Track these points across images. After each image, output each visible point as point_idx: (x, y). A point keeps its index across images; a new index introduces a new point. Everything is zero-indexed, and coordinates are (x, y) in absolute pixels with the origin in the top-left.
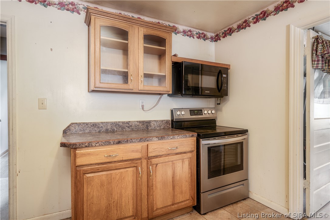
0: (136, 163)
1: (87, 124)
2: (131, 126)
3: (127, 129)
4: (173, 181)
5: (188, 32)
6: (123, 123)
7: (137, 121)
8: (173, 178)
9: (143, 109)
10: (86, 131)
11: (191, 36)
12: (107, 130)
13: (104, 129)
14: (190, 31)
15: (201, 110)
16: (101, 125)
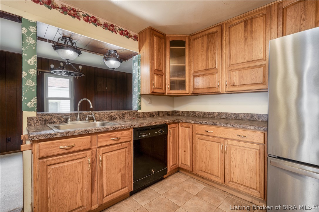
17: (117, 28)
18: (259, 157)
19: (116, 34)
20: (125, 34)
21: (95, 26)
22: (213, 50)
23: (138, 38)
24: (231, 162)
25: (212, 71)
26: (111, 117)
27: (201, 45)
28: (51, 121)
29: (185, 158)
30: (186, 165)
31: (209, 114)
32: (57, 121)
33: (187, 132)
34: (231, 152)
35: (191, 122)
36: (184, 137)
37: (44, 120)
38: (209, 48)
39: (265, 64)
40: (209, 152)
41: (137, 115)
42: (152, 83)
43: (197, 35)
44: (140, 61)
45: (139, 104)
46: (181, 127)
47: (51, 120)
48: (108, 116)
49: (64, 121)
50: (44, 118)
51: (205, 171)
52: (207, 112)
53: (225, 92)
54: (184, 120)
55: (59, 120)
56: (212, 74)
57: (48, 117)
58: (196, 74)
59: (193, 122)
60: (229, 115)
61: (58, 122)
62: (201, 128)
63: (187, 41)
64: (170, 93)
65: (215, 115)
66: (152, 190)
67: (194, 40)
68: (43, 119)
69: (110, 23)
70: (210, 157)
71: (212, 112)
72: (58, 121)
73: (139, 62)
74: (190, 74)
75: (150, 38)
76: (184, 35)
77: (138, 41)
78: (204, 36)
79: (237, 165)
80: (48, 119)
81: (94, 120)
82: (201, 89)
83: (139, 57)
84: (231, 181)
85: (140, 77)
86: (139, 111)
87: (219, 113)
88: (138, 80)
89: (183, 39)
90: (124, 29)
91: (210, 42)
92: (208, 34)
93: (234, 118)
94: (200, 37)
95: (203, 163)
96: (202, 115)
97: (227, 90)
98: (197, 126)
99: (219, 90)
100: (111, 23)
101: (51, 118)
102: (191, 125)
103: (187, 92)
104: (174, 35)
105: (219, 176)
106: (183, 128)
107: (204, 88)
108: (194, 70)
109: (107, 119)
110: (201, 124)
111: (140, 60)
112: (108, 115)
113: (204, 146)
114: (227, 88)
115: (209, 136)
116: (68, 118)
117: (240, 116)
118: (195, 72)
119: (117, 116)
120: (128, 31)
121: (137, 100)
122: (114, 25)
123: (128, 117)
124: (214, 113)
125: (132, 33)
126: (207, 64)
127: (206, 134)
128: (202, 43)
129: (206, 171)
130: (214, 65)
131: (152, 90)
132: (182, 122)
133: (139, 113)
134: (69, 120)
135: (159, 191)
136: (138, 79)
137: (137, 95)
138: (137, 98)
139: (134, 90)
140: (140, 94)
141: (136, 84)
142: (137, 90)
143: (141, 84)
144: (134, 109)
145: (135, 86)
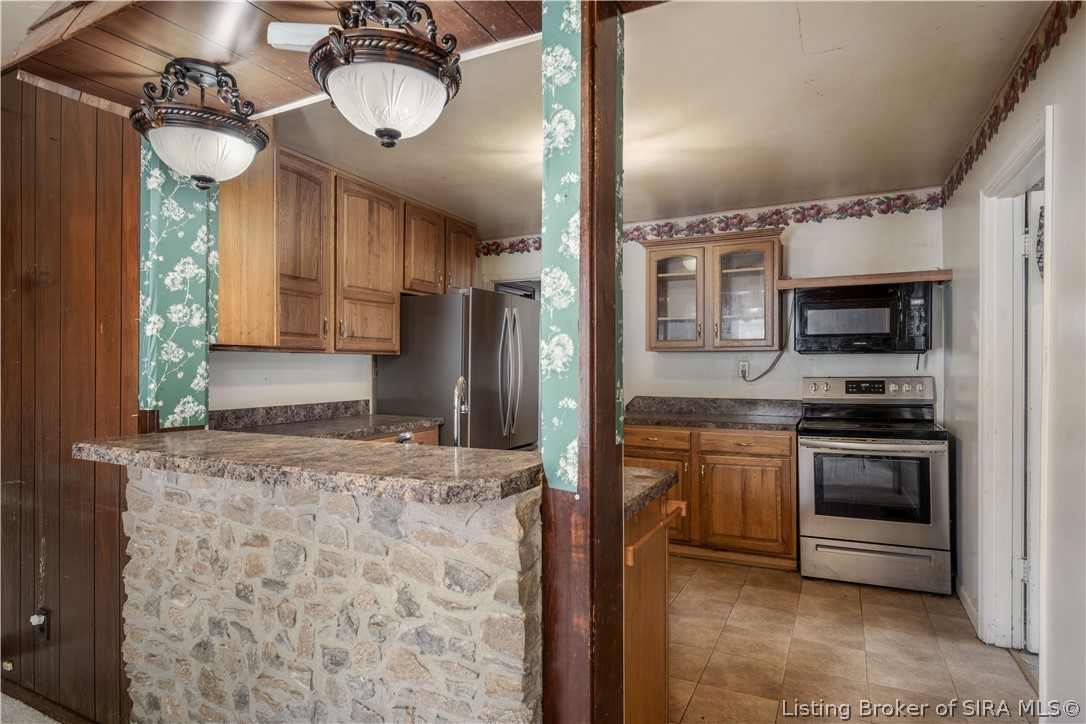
0: (682, 456)
1: (654, 398)
2: (720, 406)
3: (713, 411)
4: (744, 499)
5: (852, 208)
6: (706, 400)
7: (731, 400)
8: (744, 492)
9: (744, 377)
10: (653, 409)
11: (861, 215)
12: (681, 410)
13: (677, 408)
14: (859, 203)
15: (883, 383)
16: (673, 402)
56: (308, 295)
60: (292, 412)
87: (268, 410)
93: (304, 419)
97: (340, 347)
99: (325, 344)
117: (317, 410)
124: (254, 410)
126: (296, 261)
137: (198, 343)
138: (204, 363)
139: (174, 318)
140: (213, 340)
141: (184, 281)
142: (197, 320)
143: (216, 292)
144: (168, 425)
145: (183, 292)
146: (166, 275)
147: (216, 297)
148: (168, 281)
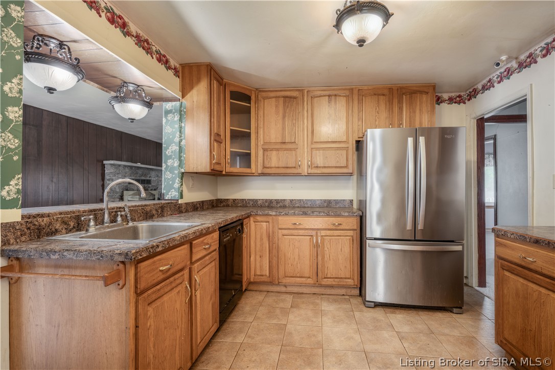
17: (154, 49)
18: (353, 244)
19: (153, 58)
20: (164, 61)
21: (124, 35)
22: (292, 120)
23: (180, 72)
24: (325, 256)
25: (290, 146)
26: (147, 213)
27: (274, 108)
28: (50, 230)
29: (261, 267)
30: (263, 275)
31: (278, 201)
32: (62, 229)
33: (265, 228)
34: (325, 244)
35: (271, 214)
36: (258, 237)
37: (37, 229)
38: (287, 115)
39: (348, 147)
40: (298, 249)
41: (179, 208)
42: (212, 155)
43: (269, 93)
44: (182, 113)
45: (181, 189)
46: (254, 222)
47: (50, 227)
48: (143, 213)
49: (74, 227)
50: (36, 223)
51: (292, 275)
52: (276, 200)
53: (306, 174)
54: (259, 212)
55: (66, 226)
56: (290, 150)
57: (45, 219)
58: (266, 147)
59: (274, 213)
61: (64, 231)
62: (286, 221)
63: (253, 98)
64: (231, 171)
65: (287, 204)
66: (233, 322)
67: (264, 98)
68: (35, 225)
69: (145, 35)
70: (299, 256)
71: (282, 200)
72: (64, 229)
73: (181, 115)
74: (257, 145)
75: (209, 81)
76: (251, 88)
77: (179, 77)
78: (279, 97)
79: (331, 257)
80: (45, 224)
81: (128, 222)
82: (275, 169)
83: (181, 106)
84: (325, 278)
85: (183, 141)
86: (180, 201)
88: (180, 147)
89: (247, 93)
90: (163, 52)
91: (288, 107)
92: (285, 97)
94: (273, 97)
95: (290, 265)
96: (267, 204)
97: (309, 172)
98: (280, 218)
99: (299, 171)
100: (146, 37)
101: (51, 223)
102: (271, 218)
103: (254, 171)
104: (236, 84)
105: (311, 277)
106: (256, 223)
107: (278, 167)
108: (264, 141)
109: (141, 218)
110: (286, 214)
111: (185, 112)
112: (143, 210)
113: (291, 243)
114: (310, 169)
115: (297, 229)
116: (90, 220)
118: (265, 143)
119: (154, 212)
120: (168, 57)
121: (177, 181)
122: (150, 40)
123: (169, 213)
125: (172, 63)
126: (283, 136)
127: (293, 228)
128: (277, 106)
129: (294, 276)
130: (294, 139)
131: (212, 166)
132: (256, 215)
133: (181, 204)
134: (92, 223)
135: (244, 320)
136: (180, 144)
137: (176, 172)
138: (178, 179)
139: (169, 164)
140: (183, 170)
141: (172, 152)
142: (176, 164)
143: (185, 154)
144: (167, 198)
145: (172, 155)
146: (166, 151)
147: (184, 156)
148: (167, 153)
